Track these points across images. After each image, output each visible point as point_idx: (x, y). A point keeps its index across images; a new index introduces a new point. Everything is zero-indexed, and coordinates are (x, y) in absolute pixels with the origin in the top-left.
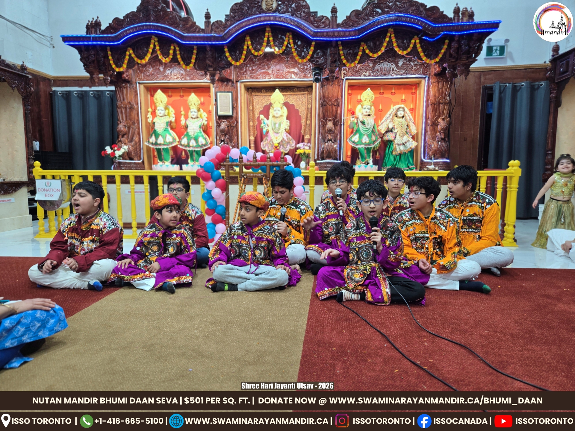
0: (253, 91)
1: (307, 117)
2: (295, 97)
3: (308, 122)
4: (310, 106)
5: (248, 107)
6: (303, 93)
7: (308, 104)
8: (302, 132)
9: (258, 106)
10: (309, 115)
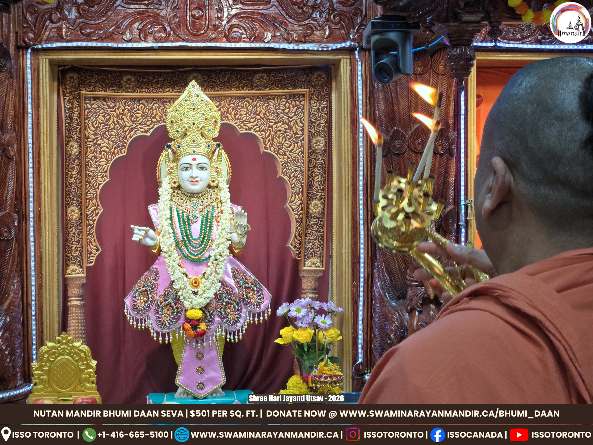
0: (82, 83)
1: (310, 186)
2: (261, 107)
3: (316, 206)
4: (320, 143)
5: (62, 146)
6: (290, 91)
7: (312, 135)
8: (291, 244)
9: (104, 143)
10: (318, 179)
